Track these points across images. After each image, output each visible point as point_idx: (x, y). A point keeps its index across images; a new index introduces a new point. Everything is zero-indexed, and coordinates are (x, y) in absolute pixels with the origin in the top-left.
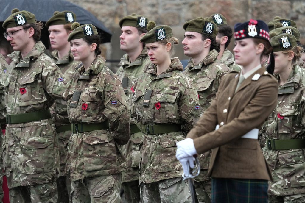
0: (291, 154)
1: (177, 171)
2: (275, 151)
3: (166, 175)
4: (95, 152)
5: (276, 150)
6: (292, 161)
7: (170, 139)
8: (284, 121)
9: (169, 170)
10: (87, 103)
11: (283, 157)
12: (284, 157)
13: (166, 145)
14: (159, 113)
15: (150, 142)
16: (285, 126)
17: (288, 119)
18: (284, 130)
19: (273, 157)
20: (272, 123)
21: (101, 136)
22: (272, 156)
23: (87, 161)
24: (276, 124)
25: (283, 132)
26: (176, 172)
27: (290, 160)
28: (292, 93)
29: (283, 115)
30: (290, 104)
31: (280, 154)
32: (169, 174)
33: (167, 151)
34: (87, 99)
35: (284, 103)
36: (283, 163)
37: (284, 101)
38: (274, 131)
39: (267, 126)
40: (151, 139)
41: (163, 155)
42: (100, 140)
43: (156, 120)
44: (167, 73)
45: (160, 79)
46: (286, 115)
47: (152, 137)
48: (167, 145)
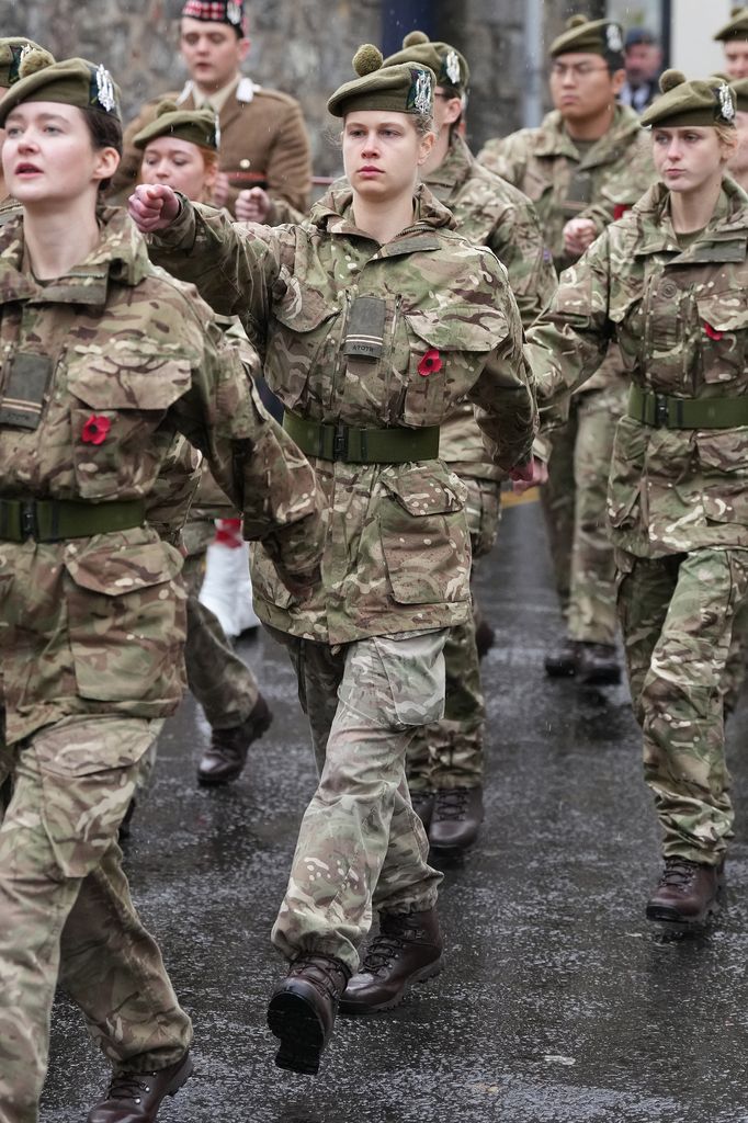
0: (739, 435)
1: (450, 605)
2: (678, 432)
3: (420, 615)
4: (119, 621)
5: (684, 429)
6: (743, 458)
7: (432, 485)
8: (722, 346)
9: (432, 597)
10: (106, 414)
11: (712, 447)
12: (716, 446)
13: (420, 507)
14: (423, 389)
15: (350, 490)
16: (722, 360)
17: (734, 338)
18: (722, 373)
19: (672, 449)
20: (675, 351)
21: (141, 552)
22: (668, 445)
23: (87, 659)
24: (692, 354)
25: (717, 378)
26: (447, 608)
27: (735, 456)
28: (740, 260)
29: (721, 328)
30: (739, 294)
31: (702, 438)
32: (429, 614)
33: (421, 530)
34: (108, 396)
35: (711, 289)
36: (715, 462)
37: (711, 284)
38: (684, 375)
39: (651, 358)
40: (354, 481)
41: (402, 540)
42: (144, 575)
43: (407, 413)
44: (421, 236)
45: (397, 259)
46: (732, 328)
47: (357, 476)
48: (426, 505)
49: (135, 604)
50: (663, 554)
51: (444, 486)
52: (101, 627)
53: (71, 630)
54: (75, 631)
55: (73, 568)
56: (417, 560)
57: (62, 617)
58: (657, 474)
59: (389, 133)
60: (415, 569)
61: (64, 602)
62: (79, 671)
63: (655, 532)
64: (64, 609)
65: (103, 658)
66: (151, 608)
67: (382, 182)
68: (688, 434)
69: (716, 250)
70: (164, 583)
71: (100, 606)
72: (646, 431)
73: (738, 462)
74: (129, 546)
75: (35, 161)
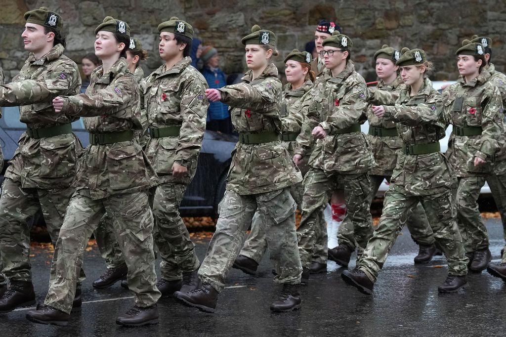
49: (125, 162)
50: (410, 196)
51: (271, 150)
52: (116, 169)
53: (109, 169)
54: (110, 169)
55: (108, 153)
56: (263, 173)
57: (106, 166)
58: (408, 169)
59: (254, 50)
60: (263, 176)
61: (106, 162)
62: (110, 181)
63: (407, 188)
64: (106, 164)
65: (117, 177)
66: (129, 163)
67: (253, 64)
68: (416, 156)
69: (417, 101)
70: (134, 156)
71: (115, 163)
72: (405, 156)
73: (430, 165)
74: (123, 146)
75: (100, 46)
